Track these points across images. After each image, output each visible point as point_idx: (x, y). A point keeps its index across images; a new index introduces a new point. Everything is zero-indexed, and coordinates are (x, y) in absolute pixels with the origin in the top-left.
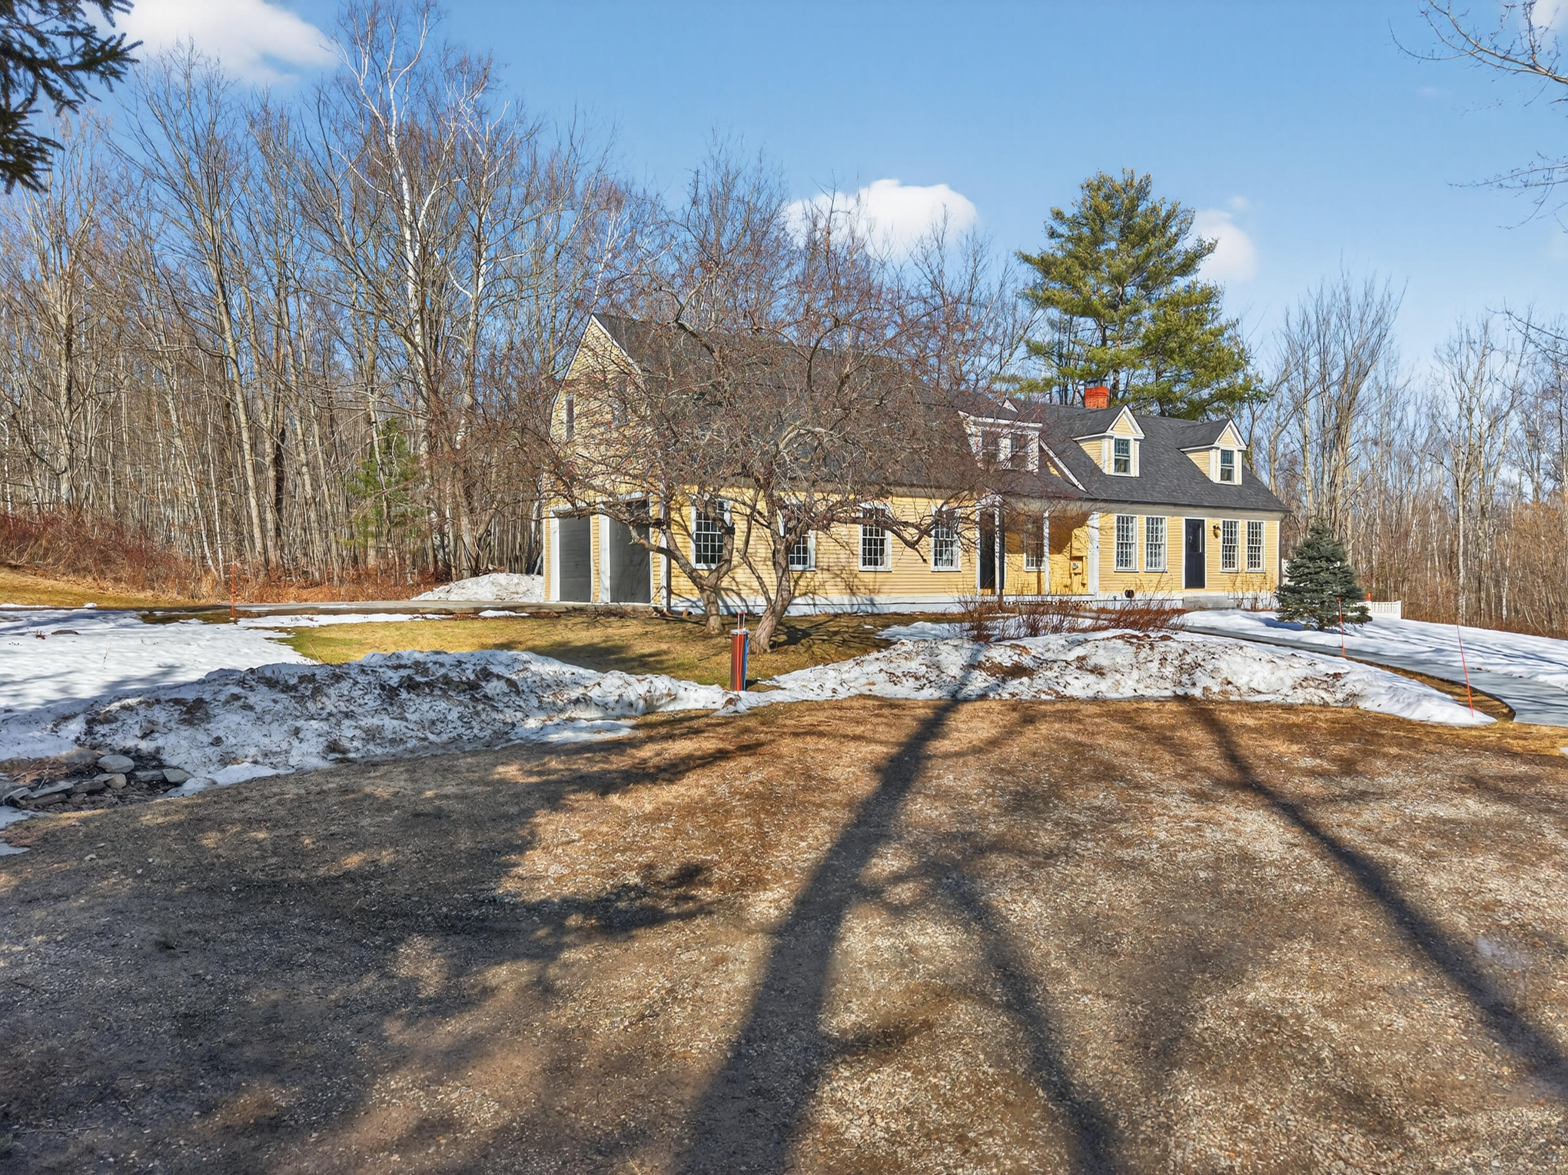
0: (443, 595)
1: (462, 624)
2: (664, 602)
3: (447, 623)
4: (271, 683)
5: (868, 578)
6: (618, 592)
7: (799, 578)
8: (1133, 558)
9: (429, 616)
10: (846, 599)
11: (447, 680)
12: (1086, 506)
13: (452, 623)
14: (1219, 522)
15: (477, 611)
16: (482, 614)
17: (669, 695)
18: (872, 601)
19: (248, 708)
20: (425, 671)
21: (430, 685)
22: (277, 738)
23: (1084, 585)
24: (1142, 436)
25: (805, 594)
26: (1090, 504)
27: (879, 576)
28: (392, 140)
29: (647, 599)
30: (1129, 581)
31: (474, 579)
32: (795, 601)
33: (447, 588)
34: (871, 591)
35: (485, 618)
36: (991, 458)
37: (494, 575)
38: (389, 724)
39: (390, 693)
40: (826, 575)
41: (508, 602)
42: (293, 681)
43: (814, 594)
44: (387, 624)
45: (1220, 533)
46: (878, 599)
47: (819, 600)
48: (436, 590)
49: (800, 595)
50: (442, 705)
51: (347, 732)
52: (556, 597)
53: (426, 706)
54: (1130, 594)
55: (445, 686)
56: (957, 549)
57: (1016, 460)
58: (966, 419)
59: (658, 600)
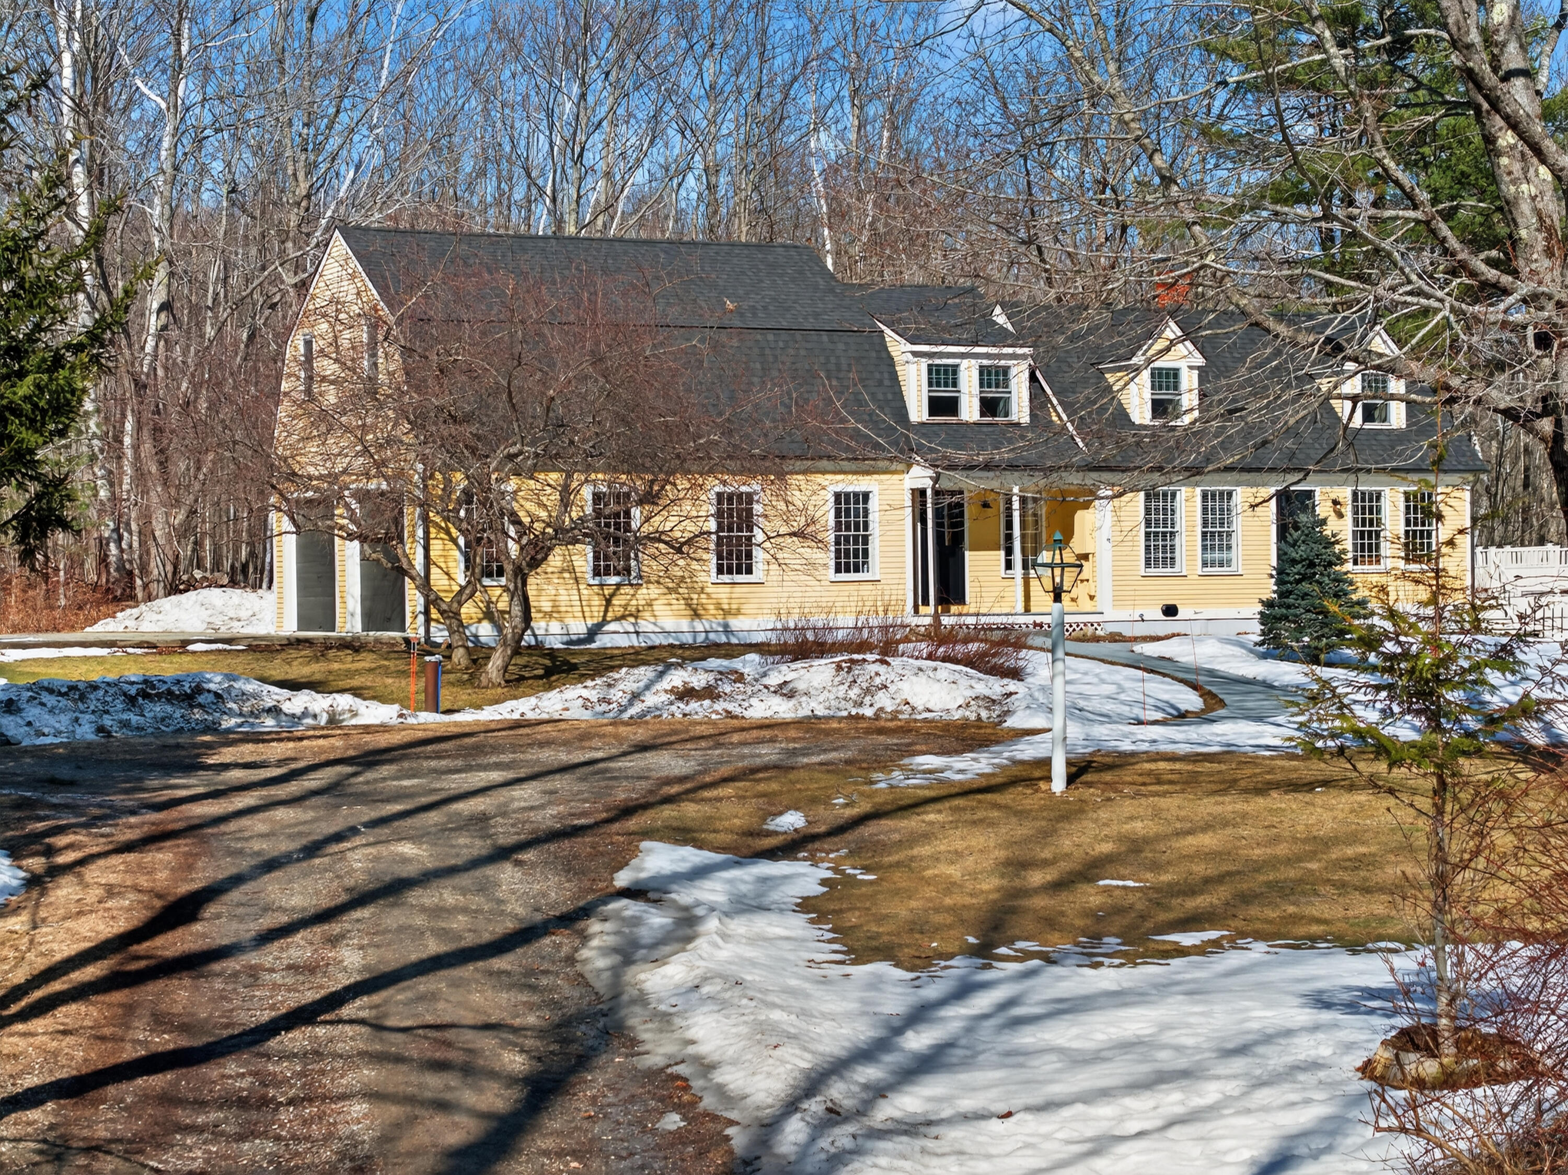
0: (132, 624)
1: (169, 659)
2: (422, 631)
3: (150, 658)
4: (50, 691)
5: (722, 593)
6: (371, 619)
7: (612, 595)
8: (1177, 554)
9: (130, 650)
10: (684, 624)
11: (170, 692)
12: (1092, 478)
13: (158, 658)
14: (1345, 493)
15: (185, 643)
16: (191, 648)
17: (351, 711)
18: (726, 626)
19: (43, 704)
20: (153, 687)
21: (158, 695)
22: (63, 721)
23: (1092, 598)
24: (1200, 361)
25: (623, 617)
26: (1094, 475)
27: (738, 589)
29: (403, 629)
30: (1169, 592)
31: (174, 598)
32: (606, 628)
33: (135, 612)
34: (727, 613)
35: (194, 653)
36: (944, 406)
37: (205, 592)
38: (134, 719)
39: (131, 701)
40: (655, 591)
41: (224, 633)
42: (64, 690)
43: (636, 617)
44: (86, 659)
45: (1348, 510)
46: (736, 623)
47: (644, 626)
48: (119, 615)
49: (617, 619)
50: (169, 709)
51: (107, 721)
52: (290, 627)
53: (158, 709)
54: (1170, 611)
55: (169, 696)
56: (875, 547)
57: (989, 406)
58: (898, 347)
59: (415, 629)
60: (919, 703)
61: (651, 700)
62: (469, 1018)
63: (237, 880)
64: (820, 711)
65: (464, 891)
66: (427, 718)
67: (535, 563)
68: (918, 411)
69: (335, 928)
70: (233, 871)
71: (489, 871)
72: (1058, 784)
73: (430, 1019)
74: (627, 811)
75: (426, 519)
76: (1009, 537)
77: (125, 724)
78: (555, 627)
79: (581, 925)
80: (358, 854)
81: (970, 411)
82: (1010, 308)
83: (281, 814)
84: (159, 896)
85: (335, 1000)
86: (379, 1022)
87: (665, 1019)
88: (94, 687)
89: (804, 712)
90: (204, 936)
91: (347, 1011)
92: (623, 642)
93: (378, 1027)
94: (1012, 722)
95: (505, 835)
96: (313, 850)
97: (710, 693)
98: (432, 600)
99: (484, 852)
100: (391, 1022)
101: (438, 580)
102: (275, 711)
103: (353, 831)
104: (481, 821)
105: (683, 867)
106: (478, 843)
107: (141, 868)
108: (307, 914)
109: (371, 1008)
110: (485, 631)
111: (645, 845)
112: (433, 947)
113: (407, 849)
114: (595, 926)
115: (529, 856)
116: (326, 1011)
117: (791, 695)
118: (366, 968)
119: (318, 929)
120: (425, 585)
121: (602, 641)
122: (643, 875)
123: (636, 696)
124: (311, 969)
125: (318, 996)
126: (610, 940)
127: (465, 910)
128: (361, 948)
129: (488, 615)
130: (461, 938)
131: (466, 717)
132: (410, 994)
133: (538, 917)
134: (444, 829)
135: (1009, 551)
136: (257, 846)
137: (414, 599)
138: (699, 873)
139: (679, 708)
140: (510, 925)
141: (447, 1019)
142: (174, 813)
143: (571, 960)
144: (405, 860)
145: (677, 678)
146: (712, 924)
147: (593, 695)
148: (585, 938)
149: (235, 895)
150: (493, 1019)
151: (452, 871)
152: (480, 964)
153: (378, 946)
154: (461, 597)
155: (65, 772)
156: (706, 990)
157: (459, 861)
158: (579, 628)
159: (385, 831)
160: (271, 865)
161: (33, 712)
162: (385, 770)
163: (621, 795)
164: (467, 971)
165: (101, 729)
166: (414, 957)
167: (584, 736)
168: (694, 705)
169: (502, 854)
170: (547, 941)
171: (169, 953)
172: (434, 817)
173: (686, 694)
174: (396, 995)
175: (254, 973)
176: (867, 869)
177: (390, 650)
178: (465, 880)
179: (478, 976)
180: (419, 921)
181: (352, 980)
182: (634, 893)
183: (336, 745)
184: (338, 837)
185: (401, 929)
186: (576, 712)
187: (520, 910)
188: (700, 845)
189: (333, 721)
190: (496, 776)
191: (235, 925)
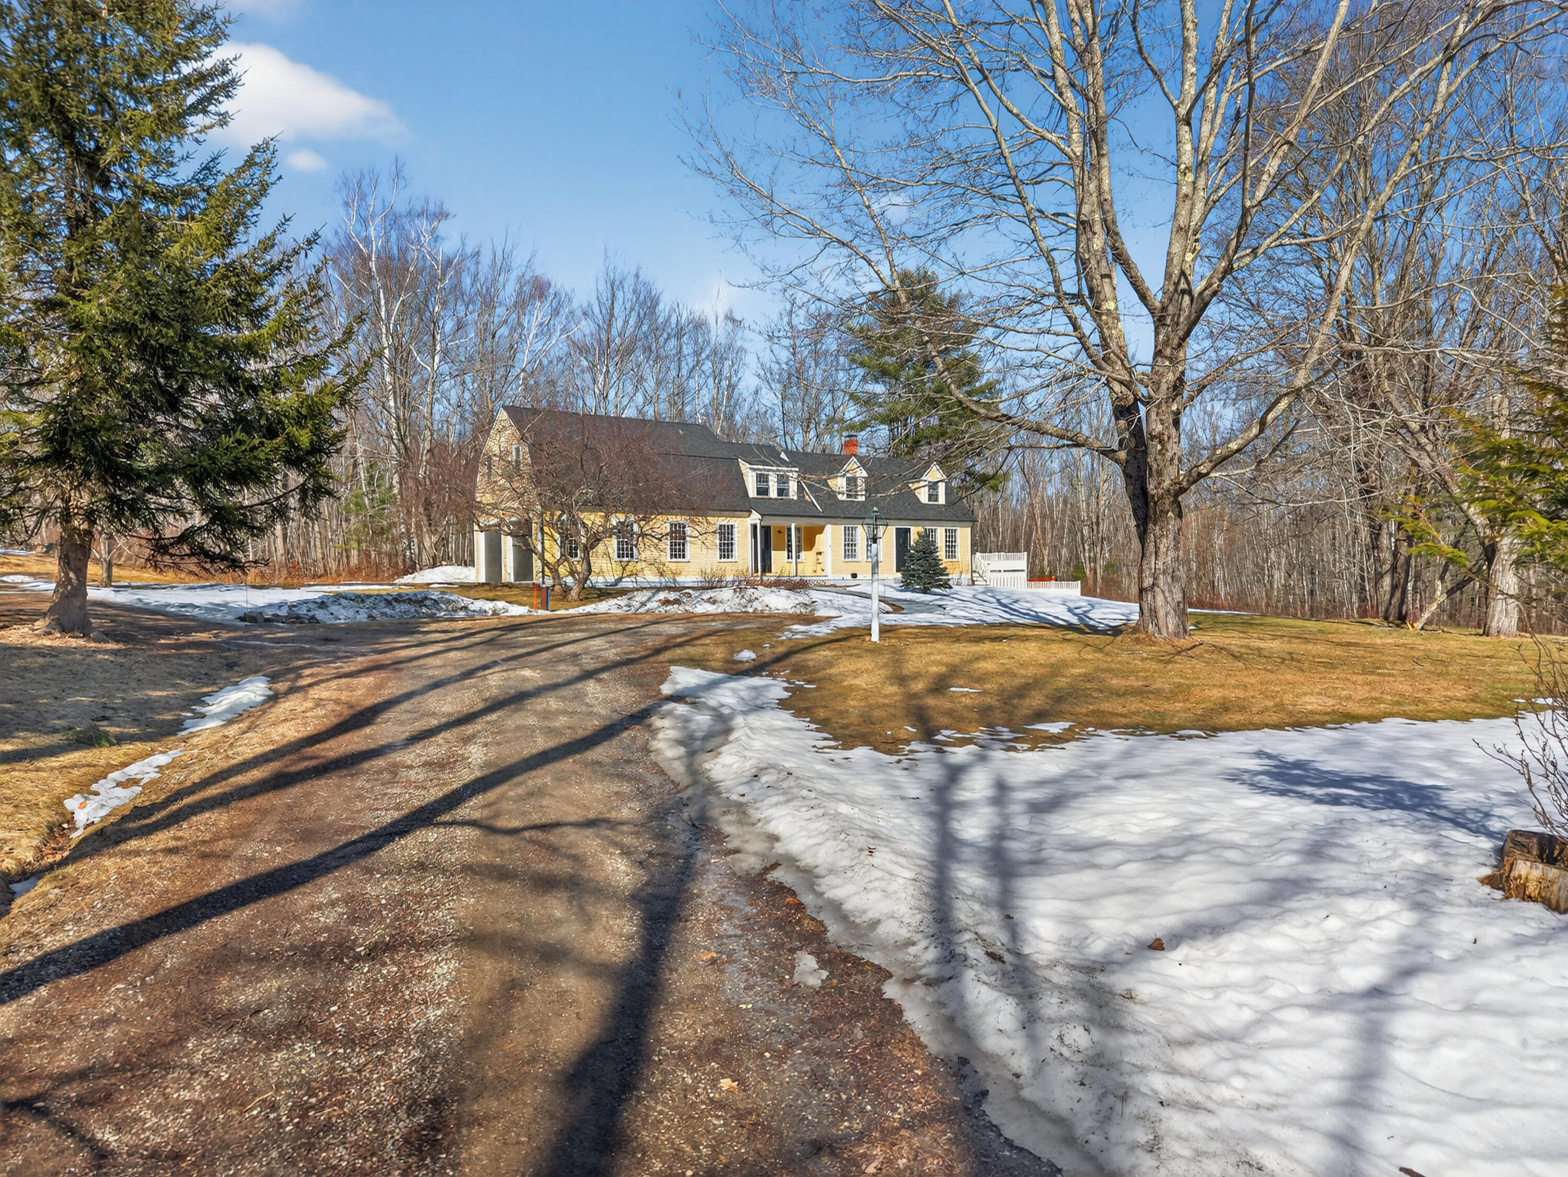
2: (540, 579)
4: (345, 598)
5: (673, 566)
6: (518, 576)
7: (625, 566)
10: (657, 579)
12: (823, 521)
14: (922, 529)
16: (431, 586)
17: (505, 609)
19: (340, 604)
22: (351, 613)
23: (822, 570)
24: (866, 476)
25: (630, 575)
26: (823, 519)
28: (373, 265)
29: (532, 579)
30: (853, 568)
31: (429, 570)
32: (624, 579)
33: (414, 574)
34: (676, 574)
36: (763, 491)
37: (446, 567)
38: (390, 611)
39: (389, 602)
40: (644, 564)
41: (449, 581)
43: (636, 575)
46: (678, 579)
47: (641, 579)
49: (628, 577)
51: (375, 613)
52: (483, 579)
53: (404, 607)
54: (854, 576)
55: (410, 601)
56: (735, 547)
57: (781, 492)
58: (744, 467)
59: (537, 579)
60: (772, 606)
61: (650, 605)
62: (572, 814)
63: (409, 696)
64: (728, 610)
65: (563, 699)
66: (542, 613)
67: (593, 546)
68: (752, 493)
69: (470, 729)
70: (410, 688)
71: (579, 686)
72: (875, 637)
73: (536, 818)
74: (658, 651)
75: (542, 530)
76: (790, 546)
77: (385, 614)
78: (601, 579)
79: (648, 721)
80: (496, 677)
81: (773, 494)
82: (786, 451)
83: (452, 655)
84: (352, 707)
85: (454, 799)
86: (490, 822)
87: (741, 808)
88: (369, 596)
89: (720, 610)
90: (370, 737)
91: (463, 812)
92: (631, 585)
93: (487, 828)
94: (817, 614)
95: (588, 663)
96: (469, 674)
97: (677, 602)
98: (545, 563)
99: (576, 674)
100: (502, 823)
101: (547, 556)
102: (465, 608)
103: (495, 663)
104: (575, 656)
105: (702, 682)
106: (572, 668)
107: (349, 688)
108: (452, 719)
109: (484, 807)
110: (569, 580)
111: (672, 668)
112: (542, 743)
113: (527, 673)
114: (657, 722)
115: (604, 676)
116: (443, 812)
117: (714, 602)
118: (487, 764)
119: (456, 731)
120: (542, 558)
121: (620, 586)
122: (679, 687)
123: (643, 604)
124: (441, 765)
125: (441, 794)
126: (673, 734)
127: (564, 712)
128: (486, 745)
129: (572, 573)
130: (562, 734)
131: (562, 612)
132: (520, 791)
133: (616, 717)
134: (550, 661)
135: (790, 551)
136: (431, 673)
137: (537, 564)
138: (713, 685)
139: (663, 609)
140: (595, 724)
141: (552, 817)
142: (389, 655)
143: (646, 750)
144: (525, 679)
145: (662, 596)
146: (739, 720)
147: (622, 603)
148: (654, 732)
149: (406, 706)
150: (592, 815)
151: (556, 687)
152: (578, 756)
153: (499, 744)
154: (558, 563)
155: (336, 635)
156: (764, 779)
157: (560, 680)
158: (611, 579)
159: (514, 663)
160: (438, 685)
161: (334, 608)
162: (519, 633)
163: (650, 643)
164: (569, 764)
165: (370, 616)
166: (526, 753)
167: (622, 619)
168: (669, 607)
169: (588, 675)
170: (625, 734)
171: (331, 754)
172: (545, 655)
173: (667, 602)
174: (510, 790)
175: (394, 769)
176: (809, 682)
177: (527, 588)
178: (566, 692)
179: (577, 767)
180: (532, 721)
181: (472, 777)
182: (677, 698)
183: (495, 622)
184: (485, 667)
185: (518, 728)
186: (614, 611)
187: (603, 712)
188: (705, 668)
189: (495, 613)
190: (579, 635)
191: (395, 728)
